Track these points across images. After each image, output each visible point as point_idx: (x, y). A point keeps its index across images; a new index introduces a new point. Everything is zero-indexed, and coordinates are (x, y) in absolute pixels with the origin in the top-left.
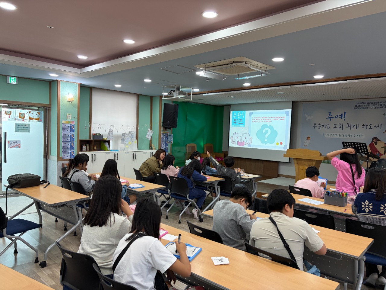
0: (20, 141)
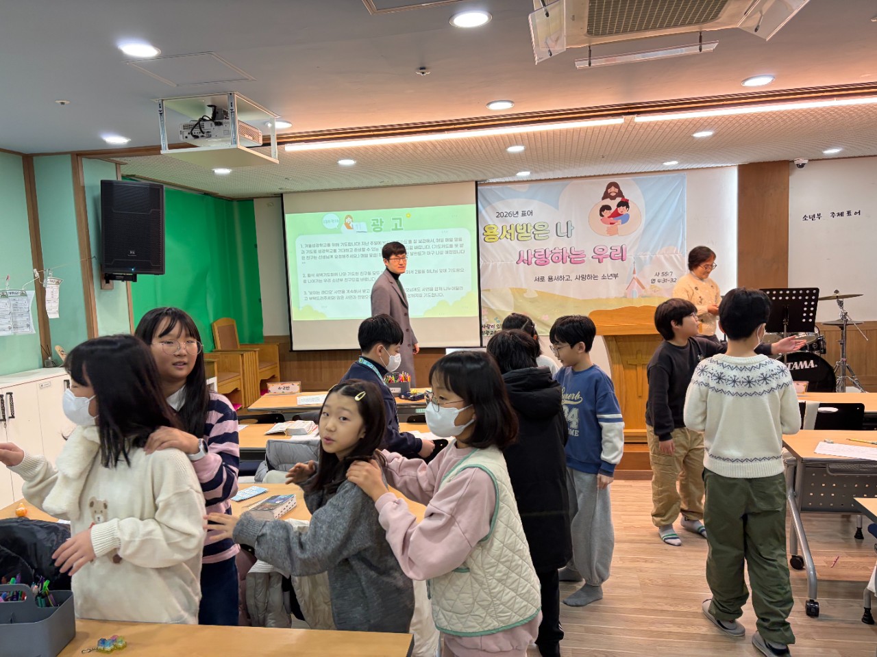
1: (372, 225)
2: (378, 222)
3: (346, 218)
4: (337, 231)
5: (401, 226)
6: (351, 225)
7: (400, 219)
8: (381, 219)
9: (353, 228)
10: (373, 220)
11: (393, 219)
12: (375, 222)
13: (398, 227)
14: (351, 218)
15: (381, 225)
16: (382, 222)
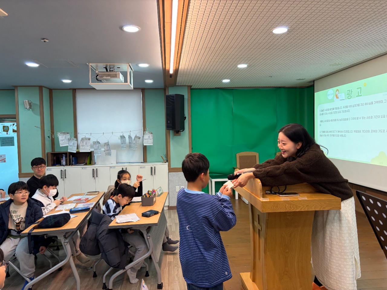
0: (5, 155)
1: (347, 95)
2: (350, 92)
3: (336, 91)
4: (332, 101)
5: (361, 93)
6: (338, 96)
7: (361, 88)
8: (351, 90)
9: (338, 98)
10: (348, 91)
11: (358, 88)
12: (349, 92)
13: (360, 94)
14: (338, 91)
15: (351, 94)
16: (352, 92)
